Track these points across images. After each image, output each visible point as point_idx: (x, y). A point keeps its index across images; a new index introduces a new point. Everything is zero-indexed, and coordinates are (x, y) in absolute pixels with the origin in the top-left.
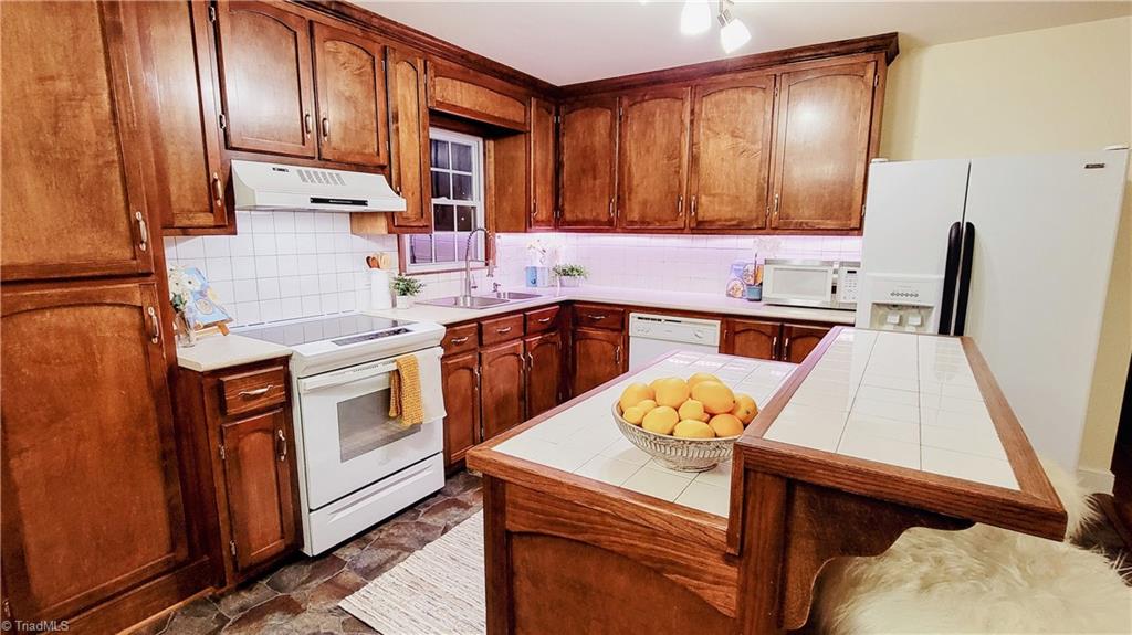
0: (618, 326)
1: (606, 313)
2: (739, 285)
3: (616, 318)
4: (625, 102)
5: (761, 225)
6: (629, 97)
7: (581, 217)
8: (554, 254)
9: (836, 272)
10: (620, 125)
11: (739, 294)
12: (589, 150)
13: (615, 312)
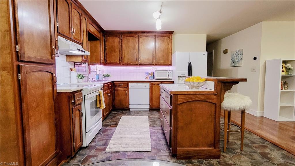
0: (127, 86)
1: (123, 84)
3: (125, 84)
4: (123, 36)
5: (153, 64)
6: (123, 35)
7: (111, 62)
8: (103, 71)
9: (168, 73)
10: (122, 41)
11: (148, 78)
12: (113, 46)
13: (125, 83)
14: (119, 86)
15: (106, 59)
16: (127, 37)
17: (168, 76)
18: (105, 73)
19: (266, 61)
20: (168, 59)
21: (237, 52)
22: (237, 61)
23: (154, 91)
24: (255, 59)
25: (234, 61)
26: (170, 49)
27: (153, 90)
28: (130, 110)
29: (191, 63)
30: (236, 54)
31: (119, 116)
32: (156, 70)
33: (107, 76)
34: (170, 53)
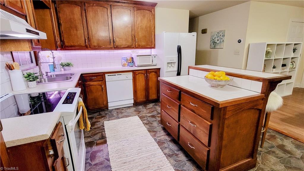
0: (102, 79)
1: (97, 76)
2: (126, 63)
4: (86, 5)
5: (133, 46)
7: (72, 44)
8: (60, 59)
9: (152, 57)
10: (85, 12)
11: (126, 65)
12: (72, 20)
13: (100, 75)
14: (91, 80)
15: (64, 40)
16: (93, 7)
17: (152, 62)
18: (64, 62)
19: (249, 44)
20: (151, 40)
21: (218, 33)
22: (218, 42)
23: (138, 83)
24: (239, 41)
25: (214, 42)
26: (153, 28)
27: (137, 81)
28: (109, 109)
29: (180, 46)
30: (217, 35)
31: (100, 121)
32: (137, 55)
33: (68, 65)
34: (153, 33)
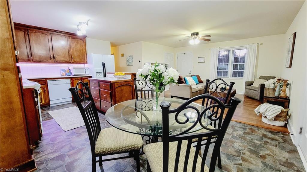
0: (44, 84)
3: (43, 82)
4: (29, 31)
5: (70, 62)
6: (31, 30)
9: (85, 69)
10: (29, 36)
11: (65, 75)
13: (42, 80)
16: (36, 33)
17: (86, 72)
20: (84, 58)
21: (130, 56)
22: (130, 62)
24: (140, 61)
25: (128, 62)
26: (85, 50)
27: (74, 85)
28: (51, 106)
29: (104, 62)
30: (129, 58)
32: (73, 67)
34: (85, 54)
